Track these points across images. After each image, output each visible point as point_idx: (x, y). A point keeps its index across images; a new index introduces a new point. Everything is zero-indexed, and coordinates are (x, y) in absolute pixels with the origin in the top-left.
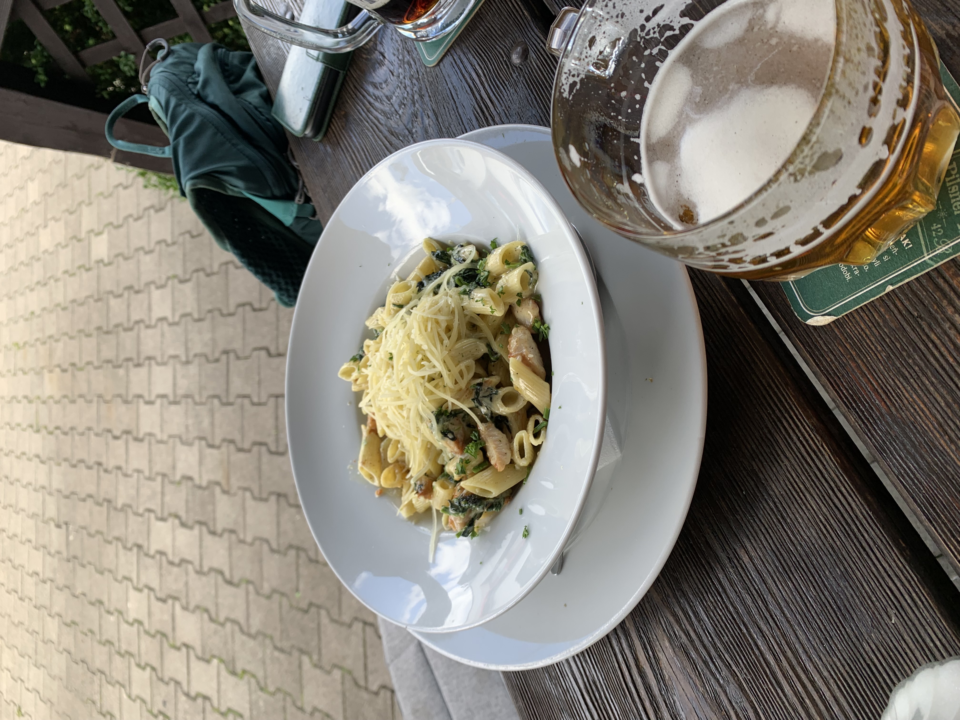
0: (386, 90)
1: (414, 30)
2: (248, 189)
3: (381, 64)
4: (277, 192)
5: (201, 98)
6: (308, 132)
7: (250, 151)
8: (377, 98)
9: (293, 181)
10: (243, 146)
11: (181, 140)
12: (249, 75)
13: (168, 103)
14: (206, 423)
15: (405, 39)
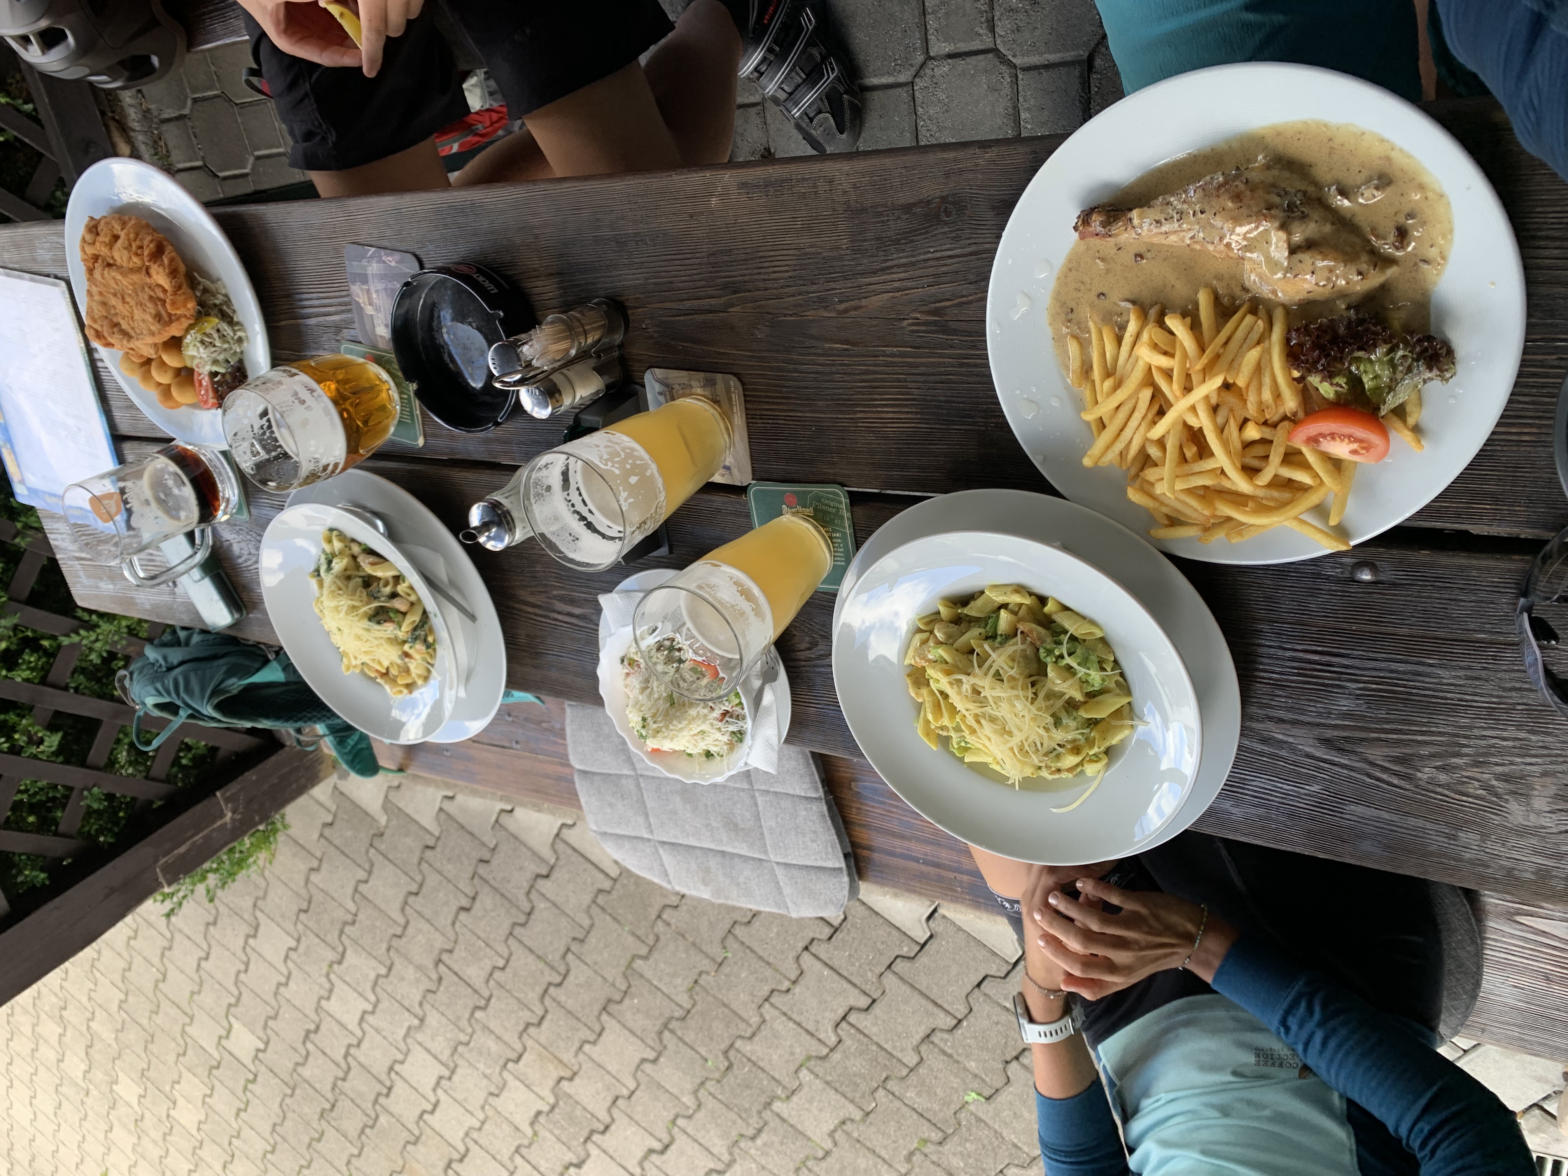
0: (245, 552)
1: (225, 513)
2: (240, 679)
3: (231, 545)
4: (257, 665)
5: (170, 669)
6: (237, 616)
7: (222, 661)
8: (246, 561)
9: (259, 652)
10: (216, 663)
11: (182, 694)
12: (182, 634)
13: (157, 690)
14: (492, 1045)
15: (227, 522)
